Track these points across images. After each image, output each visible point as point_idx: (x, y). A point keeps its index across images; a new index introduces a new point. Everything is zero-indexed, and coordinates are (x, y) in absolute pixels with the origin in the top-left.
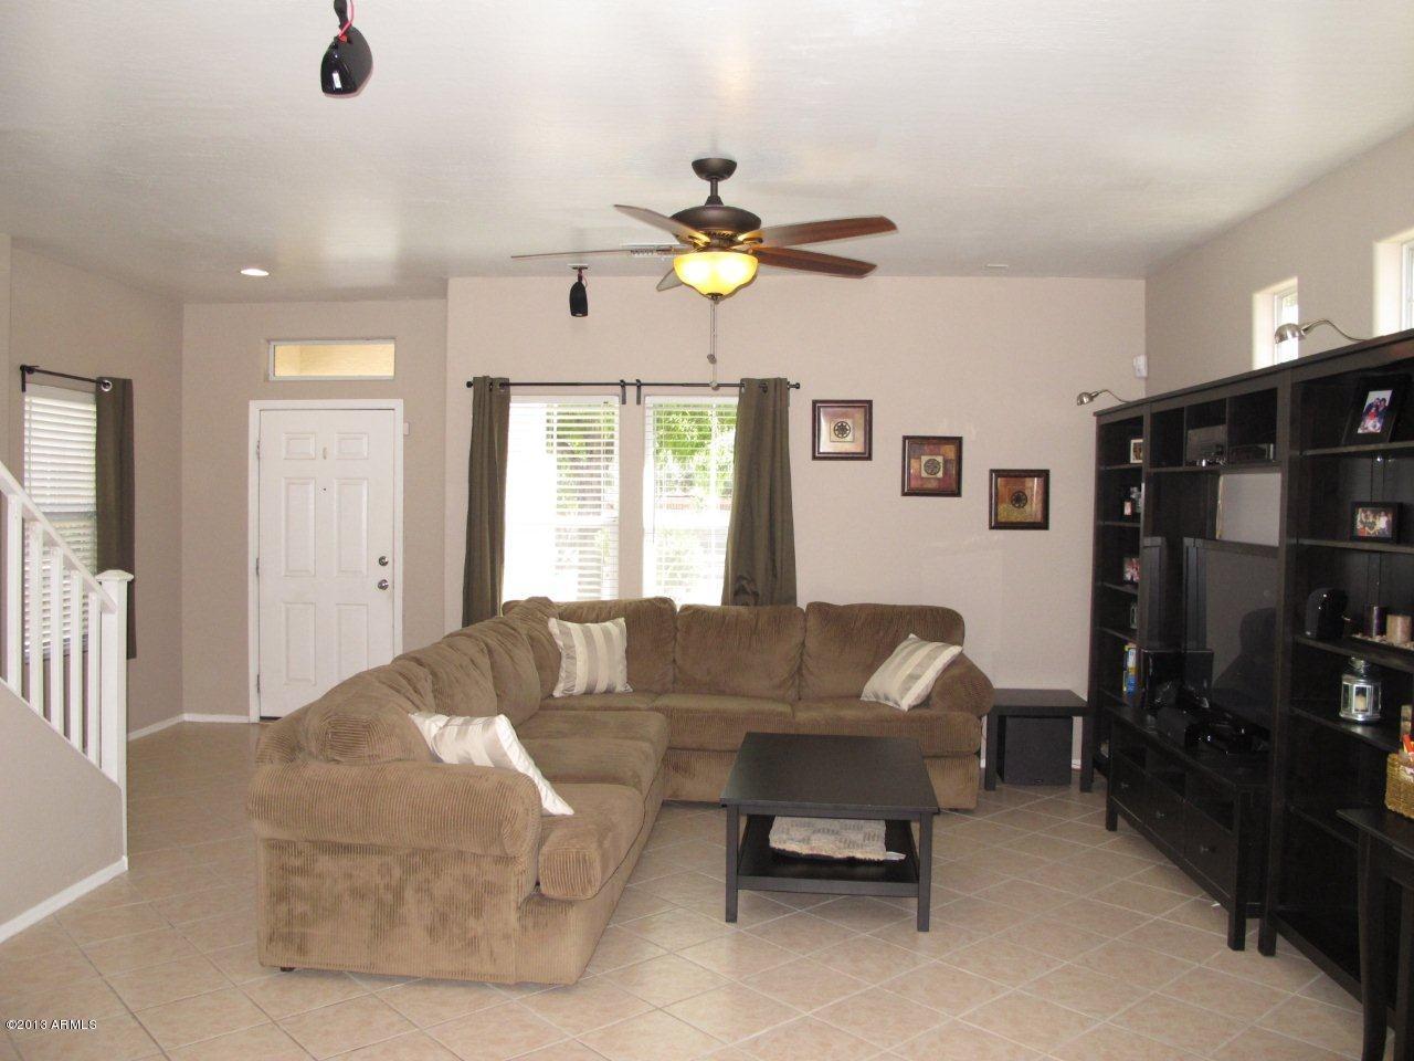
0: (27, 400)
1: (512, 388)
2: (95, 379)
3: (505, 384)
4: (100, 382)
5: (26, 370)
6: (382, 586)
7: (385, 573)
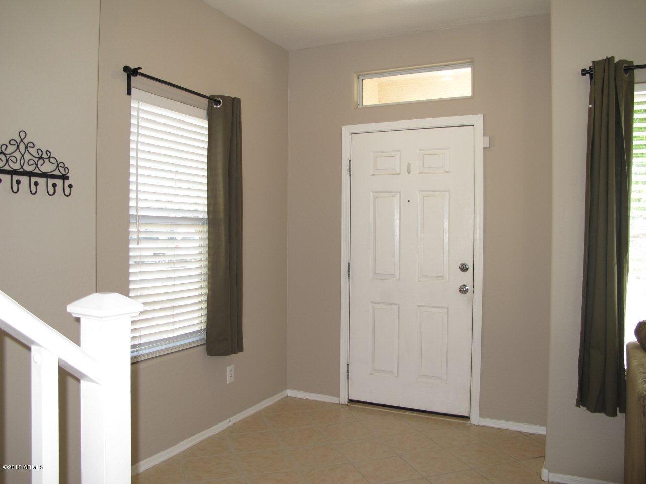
0: (134, 104)
1: (636, 71)
2: (208, 95)
3: (629, 68)
4: (213, 100)
5: (131, 72)
6: (463, 290)
7: (466, 278)
